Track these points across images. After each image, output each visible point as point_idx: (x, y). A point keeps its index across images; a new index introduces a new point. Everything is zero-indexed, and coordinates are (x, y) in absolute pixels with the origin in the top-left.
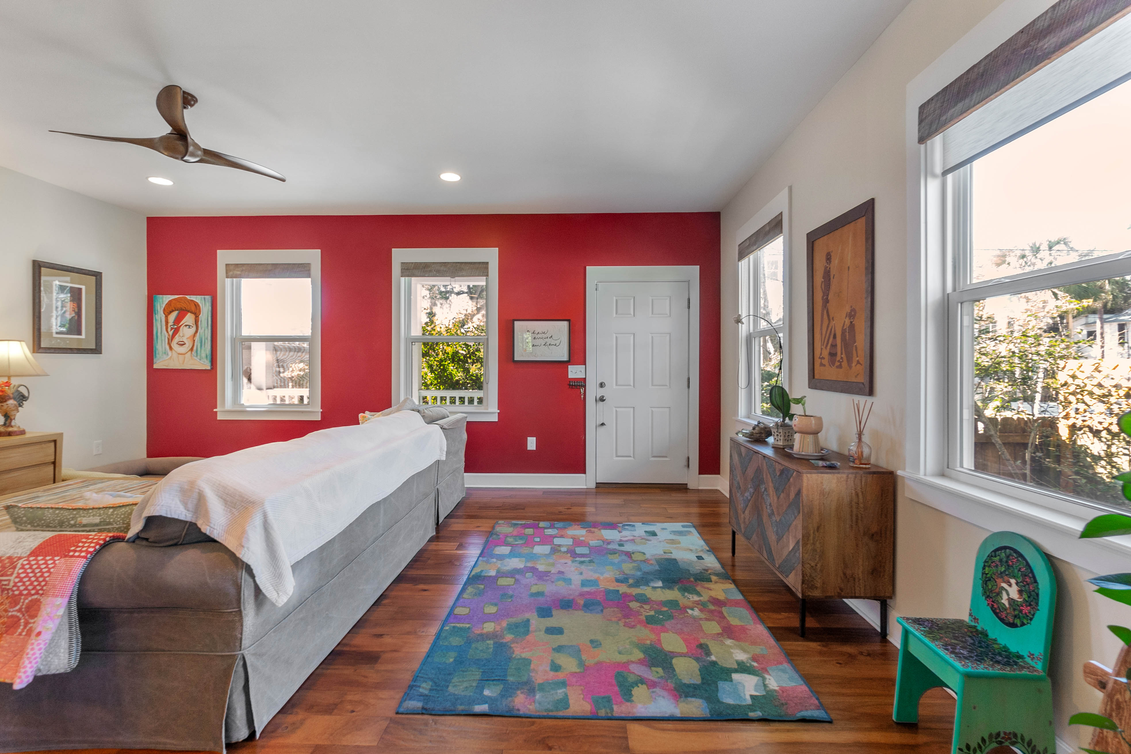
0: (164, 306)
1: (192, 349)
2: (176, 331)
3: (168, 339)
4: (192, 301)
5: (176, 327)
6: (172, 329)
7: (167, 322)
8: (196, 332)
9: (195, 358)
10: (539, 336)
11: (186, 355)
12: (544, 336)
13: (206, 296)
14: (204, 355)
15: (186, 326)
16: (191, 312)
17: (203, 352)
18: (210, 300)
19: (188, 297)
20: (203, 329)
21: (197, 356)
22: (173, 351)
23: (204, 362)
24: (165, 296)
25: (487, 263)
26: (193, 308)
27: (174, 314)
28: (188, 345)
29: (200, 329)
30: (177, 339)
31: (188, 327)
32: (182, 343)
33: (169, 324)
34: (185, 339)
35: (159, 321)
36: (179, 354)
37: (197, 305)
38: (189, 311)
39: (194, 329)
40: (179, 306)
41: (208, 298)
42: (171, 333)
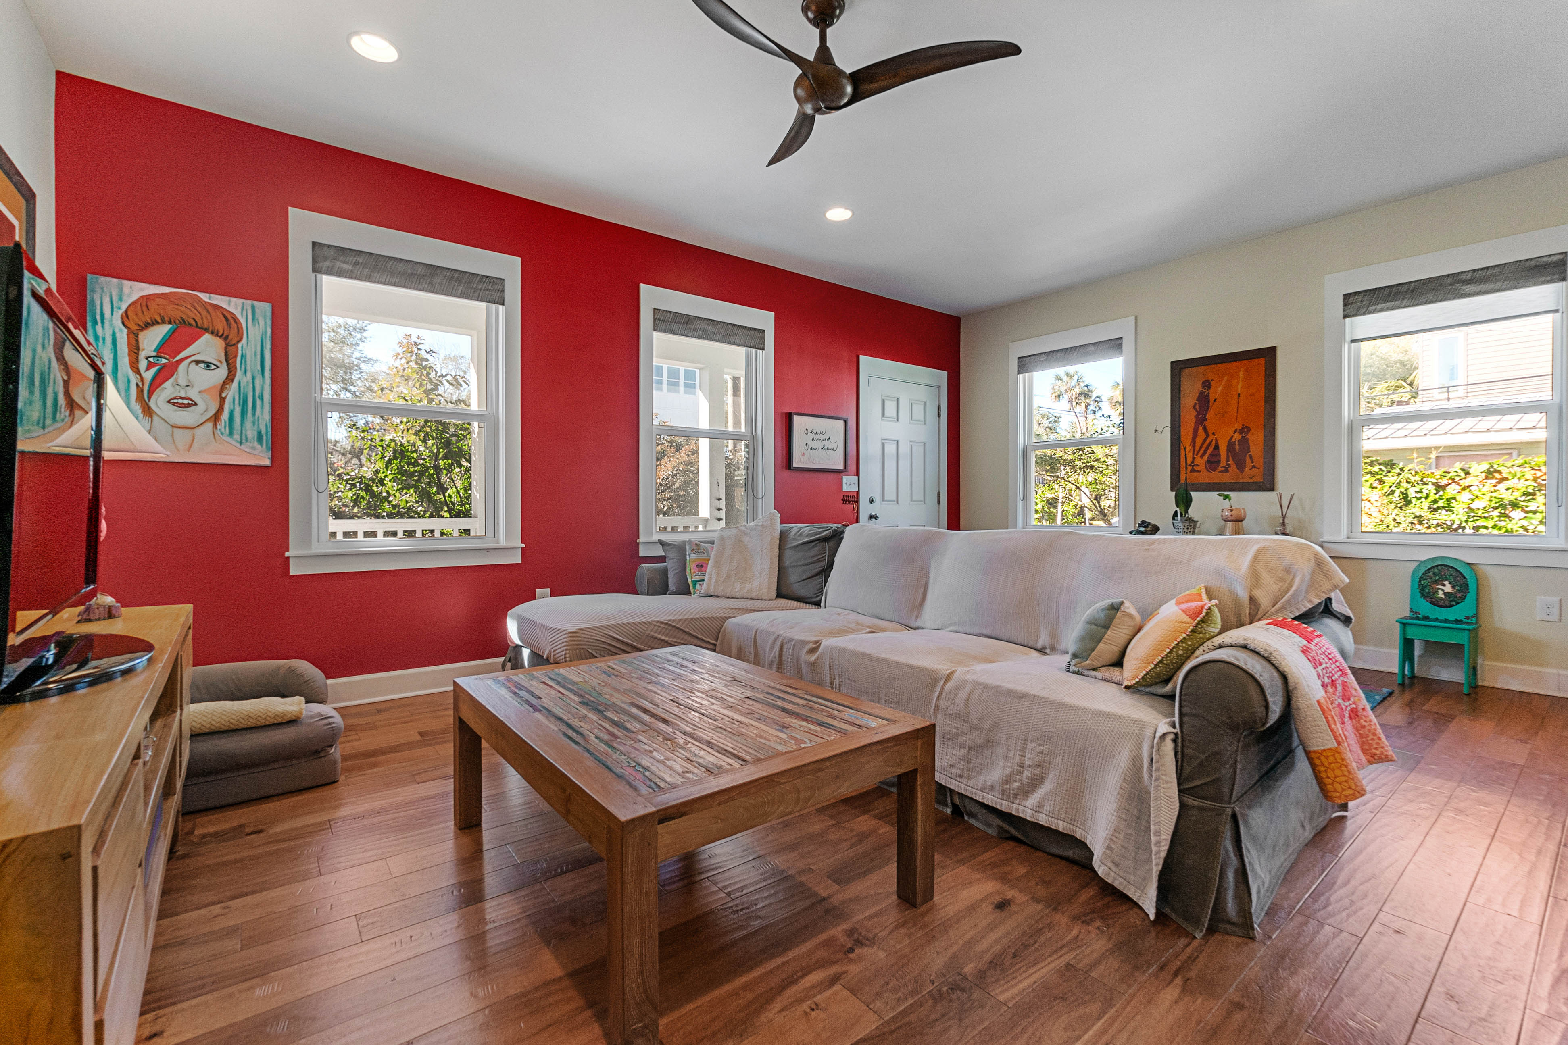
0: (124, 307)
1: (216, 418)
2: (164, 374)
3: (140, 391)
4: (216, 307)
5: (164, 361)
6: (150, 366)
7: (135, 349)
8: (230, 378)
9: (228, 439)
10: (818, 436)
11: (198, 432)
12: (823, 437)
13: (256, 303)
14: (251, 433)
15: (198, 362)
16: (212, 333)
17: (248, 424)
18: (269, 314)
19: (204, 297)
20: (249, 374)
21: (231, 434)
22: (155, 418)
23: (253, 448)
24: (127, 283)
25: (764, 331)
26: (220, 325)
27: (160, 332)
28: (206, 406)
29: (239, 373)
30: (168, 389)
31: (202, 365)
32: (186, 401)
33: (142, 355)
34: (193, 394)
35: (109, 340)
36: (173, 426)
37: (229, 318)
38: (206, 330)
39: (223, 372)
40: (172, 312)
41: (264, 308)
42: (148, 375)
